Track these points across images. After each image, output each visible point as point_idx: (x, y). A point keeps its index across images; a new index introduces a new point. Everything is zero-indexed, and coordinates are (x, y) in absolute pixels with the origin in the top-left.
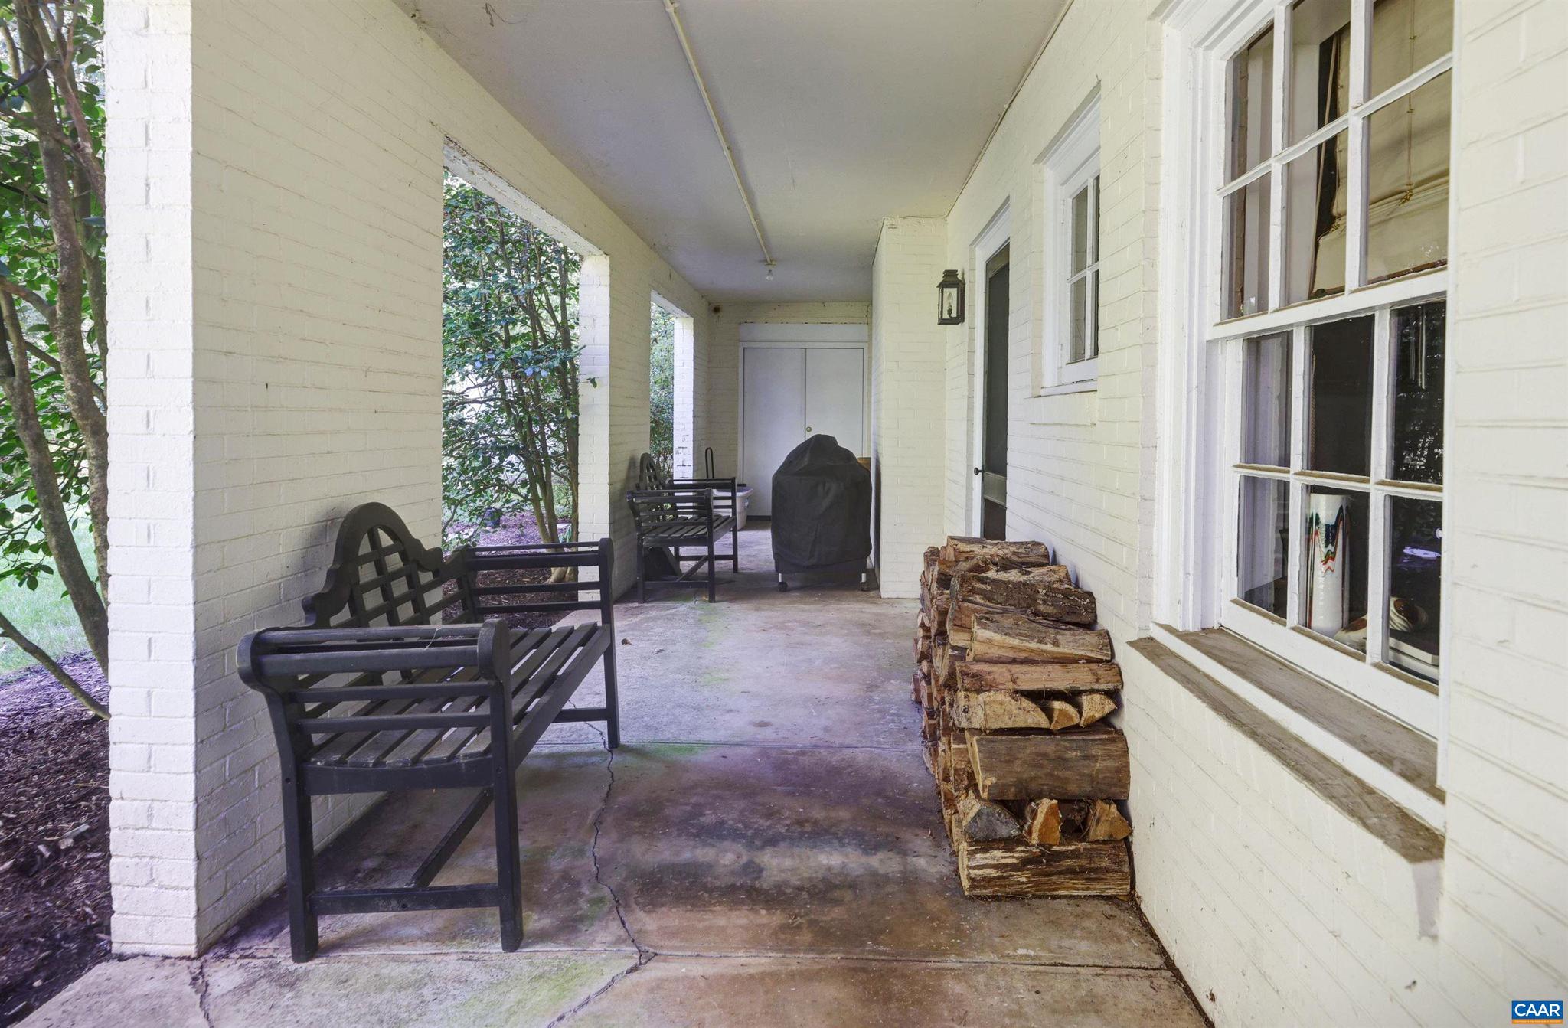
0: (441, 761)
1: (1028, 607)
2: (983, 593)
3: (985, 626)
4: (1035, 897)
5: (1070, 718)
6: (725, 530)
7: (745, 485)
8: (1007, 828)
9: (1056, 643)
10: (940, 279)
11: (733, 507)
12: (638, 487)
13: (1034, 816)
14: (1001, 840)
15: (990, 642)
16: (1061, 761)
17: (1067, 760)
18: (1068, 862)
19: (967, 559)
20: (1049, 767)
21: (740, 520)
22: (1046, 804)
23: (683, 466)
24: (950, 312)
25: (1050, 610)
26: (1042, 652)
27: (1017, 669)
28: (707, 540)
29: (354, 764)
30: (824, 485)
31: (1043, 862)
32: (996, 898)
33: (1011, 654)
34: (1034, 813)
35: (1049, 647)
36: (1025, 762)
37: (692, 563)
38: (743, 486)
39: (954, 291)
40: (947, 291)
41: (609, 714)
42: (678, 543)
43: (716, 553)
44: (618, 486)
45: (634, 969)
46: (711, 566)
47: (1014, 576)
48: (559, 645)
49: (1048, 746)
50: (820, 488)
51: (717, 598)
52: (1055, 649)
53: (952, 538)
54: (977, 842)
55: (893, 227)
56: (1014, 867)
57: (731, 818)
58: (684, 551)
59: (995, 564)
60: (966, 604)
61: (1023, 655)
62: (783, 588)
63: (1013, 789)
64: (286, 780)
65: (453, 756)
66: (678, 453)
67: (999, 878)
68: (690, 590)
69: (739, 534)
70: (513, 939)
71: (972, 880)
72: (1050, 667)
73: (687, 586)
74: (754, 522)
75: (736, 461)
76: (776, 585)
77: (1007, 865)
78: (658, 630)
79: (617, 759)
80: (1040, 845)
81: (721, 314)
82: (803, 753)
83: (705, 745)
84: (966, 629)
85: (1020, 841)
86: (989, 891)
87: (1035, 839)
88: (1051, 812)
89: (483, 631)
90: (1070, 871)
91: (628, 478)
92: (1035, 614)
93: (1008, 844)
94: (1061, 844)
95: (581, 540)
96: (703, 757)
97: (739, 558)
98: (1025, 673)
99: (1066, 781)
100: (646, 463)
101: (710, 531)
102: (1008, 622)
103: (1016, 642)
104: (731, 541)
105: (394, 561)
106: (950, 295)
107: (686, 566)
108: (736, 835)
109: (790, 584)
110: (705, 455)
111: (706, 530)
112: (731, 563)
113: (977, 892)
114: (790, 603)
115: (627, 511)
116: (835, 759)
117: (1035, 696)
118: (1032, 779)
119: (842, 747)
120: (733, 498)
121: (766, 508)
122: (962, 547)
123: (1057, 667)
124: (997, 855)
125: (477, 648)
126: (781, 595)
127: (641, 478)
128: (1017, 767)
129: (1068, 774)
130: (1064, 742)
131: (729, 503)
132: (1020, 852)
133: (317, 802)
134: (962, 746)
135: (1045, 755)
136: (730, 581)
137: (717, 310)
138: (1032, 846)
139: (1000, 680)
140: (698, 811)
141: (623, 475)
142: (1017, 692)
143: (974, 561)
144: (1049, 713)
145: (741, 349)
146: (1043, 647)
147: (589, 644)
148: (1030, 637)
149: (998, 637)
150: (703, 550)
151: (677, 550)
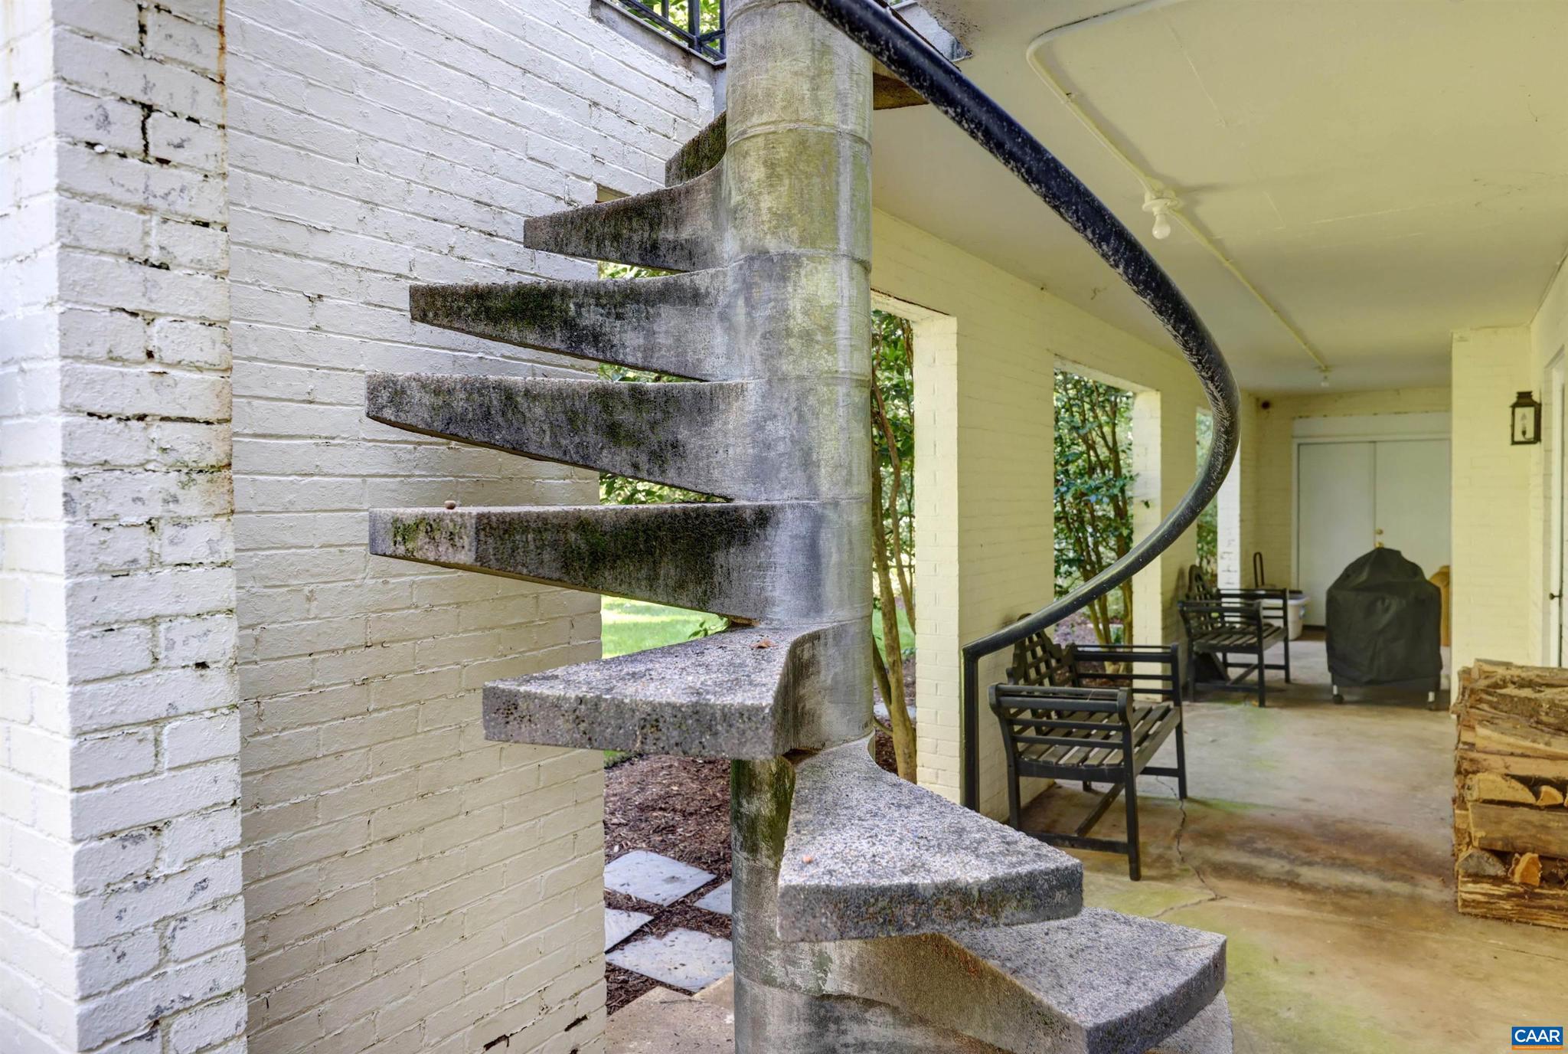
0: (1093, 766)
1: (1531, 716)
2: (1490, 703)
3: (1485, 726)
4: (1518, 921)
5: (1555, 798)
6: (1276, 639)
7: (1299, 592)
8: (1496, 869)
9: (1548, 744)
10: (1514, 400)
11: (1285, 618)
12: (1188, 597)
13: (1517, 863)
14: (1490, 877)
15: (1489, 738)
16: (1545, 828)
17: (1548, 828)
18: (1548, 902)
19: (1487, 677)
20: (1533, 831)
21: (1293, 631)
22: (1528, 856)
23: (1229, 575)
24: (1524, 433)
25: (1552, 720)
26: (1536, 750)
27: (1510, 760)
28: (1257, 649)
29: (1045, 762)
30: (1383, 603)
31: (1527, 896)
32: (1485, 917)
33: (1509, 750)
34: (1518, 862)
35: (1541, 746)
36: (1512, 825)
37: (1240, 671)
38: (1296, 593)
39: (1530, 412)
40: (1519, 411)
41: (1179, 773)
42: (1226, 650)
43: (1266, 662)
44: (1169, 595)
45: (1213, 900)
46: (1261, 674)
47: (1526, 693)
48: (1144, 718)
49: (1534, 816)
50: (1379, 604)
51: (1267, 703)
52: (1548, 748)
53: (1478, 660)
54: (1469, 876)
55: (1462, 339)
56: (1500, 897)
57: (1277, 848)
58: (1232, 658)
59: (1514, 683)
60: (1473, 710)
61: (1519, 751)
62: (1339, 700)
63: (1500, 843)
64: (1009, 766)
65: (1101, 764)
66: (1222, 558)
67: (1487, 903)
68: (1241, 694)
69: (1291, 645)
70: (1136, 875)
71: (1464, 901)
72: (1540, 761)
73: (1236, 690)
74: (1309, 632)
75: (1289, 567)
76: (1331, 697)
77: (1494, 895)
78: (1212, 725)
79: (1186, 805)
80: (1523, 884)
81: (1271, 410)
82: (1341, 821)
83: (1256, 806)
84: (1472, 728)
85: (1505, 880)
86: (1477, 911)
87: (1517, 879)
88: (1532, 862)
89: (1120, 694)
90: (1551, 908)
91: (1177, 588)
92: (1538, 722)
93: (1496, 880)
94: (1541, 887)
95: (1135, 643)
96: (1253, 812)
97: (1292, 670)
98: (1517, 763)
99: (1550, 843)
100: (1194, 573)
101: (1260, 641)
102: (1508, 725)
103: (1512, 740)
104: (1282, 651)
105: (1039, 651)
106: (1524, 417)
107: (1234, 673)
108: (1281, 857)
109: (1346, 698)
110: (1255, 562)
111: (1255, 640)
112: (1282, 673)
113: (1468, 910)
114: (1345, 714)
115: (1178, 617)
116: (1369, 829)
117: (1525, 781)
118: (1517, 837)
119: (1376, 822)
120: (1284, 608)
121: (1320, 618)
122: (1487, 668)
123: (1547, 762)
124: (1486, 887)
125: (1117, 703)
126: (1336, 706)
127: (1190, 588)
128: (1504, 827)
129: (1550, 838)
130: (1547, 816)
131: (1280, 613)
132: (1505, 889)
133: (1023, 781)
134: (1463, 812)
135: (1530, 822)
136: (1281, 690)
137: (1266, 405)
138: (1515, 884)
139: (1493, 765)
140: (1251, 840)
141: (1172, 585)
142: (1507, 775)
143: (1493, 680)
144: (1537, 795)
145: (1295, 447)
146: (1536, 745)
147: (1166, 719)
148: (1525, 738)
149: (1496, 735)
150: (1252, 658)
151: (1225, 657)
